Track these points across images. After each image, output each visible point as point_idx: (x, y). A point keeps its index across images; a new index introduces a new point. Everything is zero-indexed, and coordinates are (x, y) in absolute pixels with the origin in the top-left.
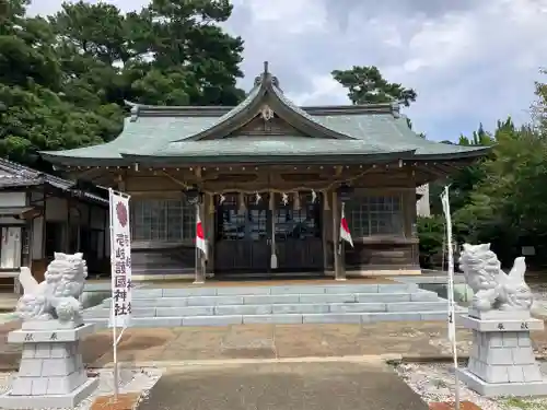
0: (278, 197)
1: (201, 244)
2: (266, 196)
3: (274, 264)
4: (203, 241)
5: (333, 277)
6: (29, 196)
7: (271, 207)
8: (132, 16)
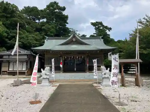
0: (76, 57)
1: (61, 66)
2: (74, 57)
3: (75, 70)
4: (62, 65)
5: (86, 72)
6: (27, 56)
7: (75, 58)
8: (42, 11)
